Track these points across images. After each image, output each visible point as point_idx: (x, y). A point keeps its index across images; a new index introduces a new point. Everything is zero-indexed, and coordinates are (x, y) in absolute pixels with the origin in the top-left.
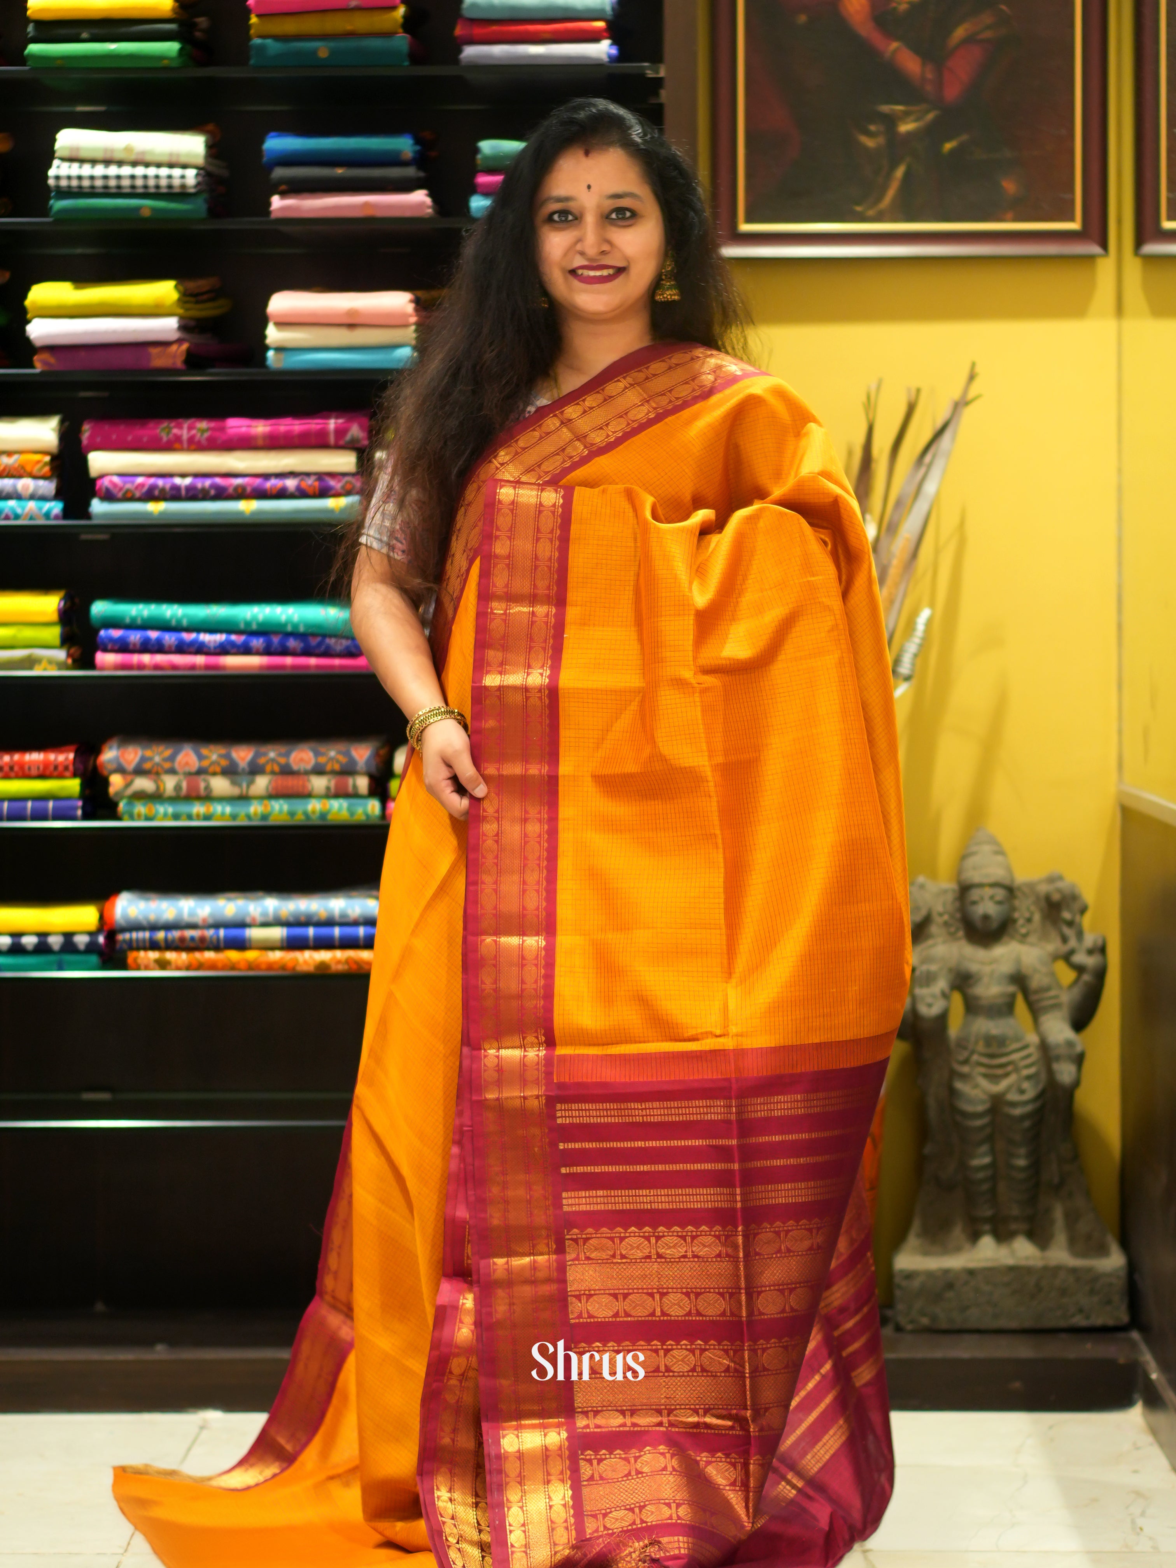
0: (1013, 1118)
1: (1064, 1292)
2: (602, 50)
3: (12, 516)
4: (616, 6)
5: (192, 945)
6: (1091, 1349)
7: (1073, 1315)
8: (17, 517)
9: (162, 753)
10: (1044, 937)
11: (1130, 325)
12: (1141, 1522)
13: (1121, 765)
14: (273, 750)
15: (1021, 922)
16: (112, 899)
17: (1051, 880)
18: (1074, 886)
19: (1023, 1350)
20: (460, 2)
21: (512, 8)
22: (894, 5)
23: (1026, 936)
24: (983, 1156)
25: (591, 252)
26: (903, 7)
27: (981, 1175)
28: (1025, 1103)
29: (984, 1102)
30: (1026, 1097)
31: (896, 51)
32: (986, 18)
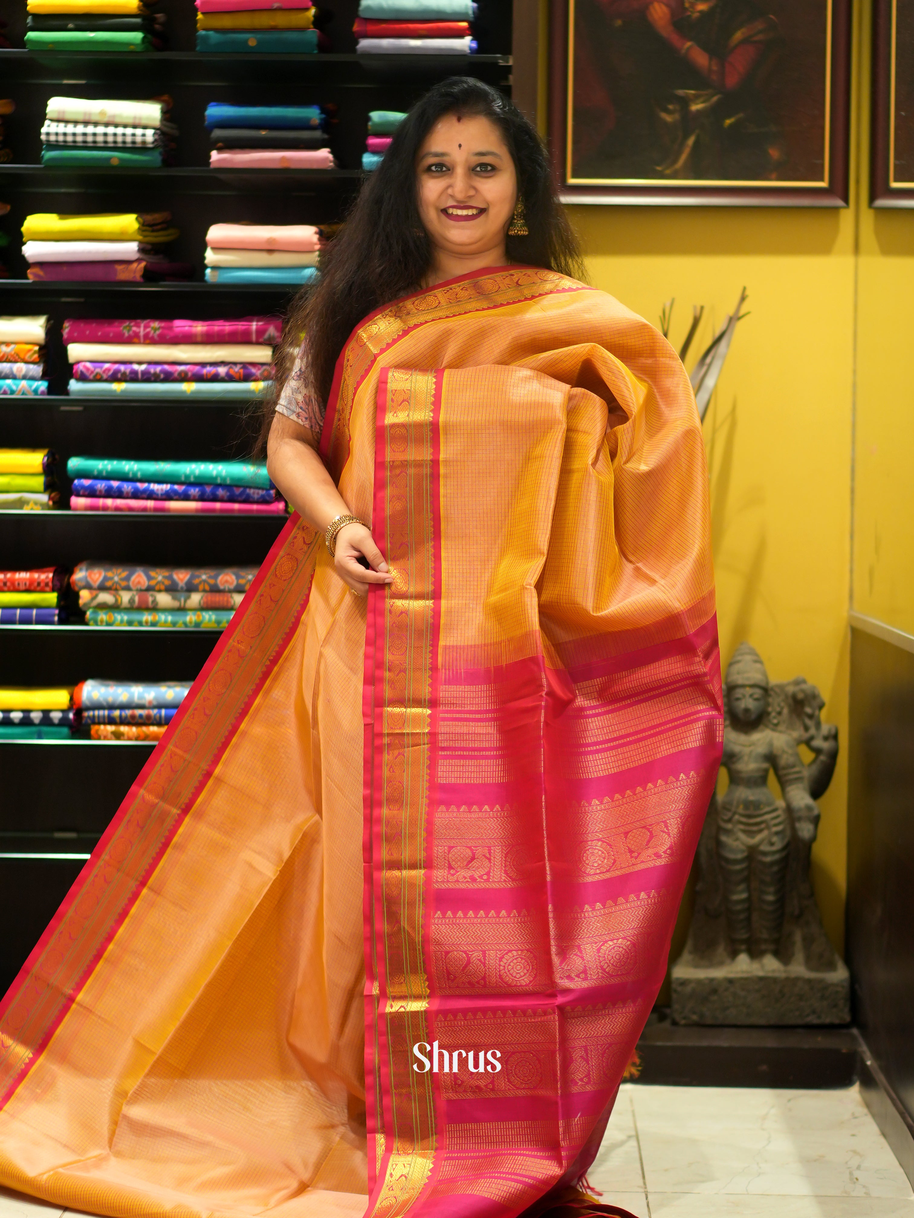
0: (763, 863)
1: (801, 997)
2: (465, 43)
3: (9, 392)
4: (476, 11)
5: (140, 721)
6: (821, 1041)
7: (808, 1015)
8: (13, 392)
9: (120, 574)
10: (791, 726)
11: (864, 260)
12: (857, 1174)
13: (851, 597)
14: (206, 574)
15: (773, 714)
16: (80, 685)
17: (798, 682)
18: (814, 687)
19: (770, 1041)
20: (358, 4)
21: (398, 11)
22: (689, 13)
23: (776, 725)
24: (741, 892)
25: (460, 196)
26: (696, 15)
27: (739, 907)
28: (774, 853)
29: (743, 851)
30: (774, 848)
31: (689, 49)
32: (759, 25)
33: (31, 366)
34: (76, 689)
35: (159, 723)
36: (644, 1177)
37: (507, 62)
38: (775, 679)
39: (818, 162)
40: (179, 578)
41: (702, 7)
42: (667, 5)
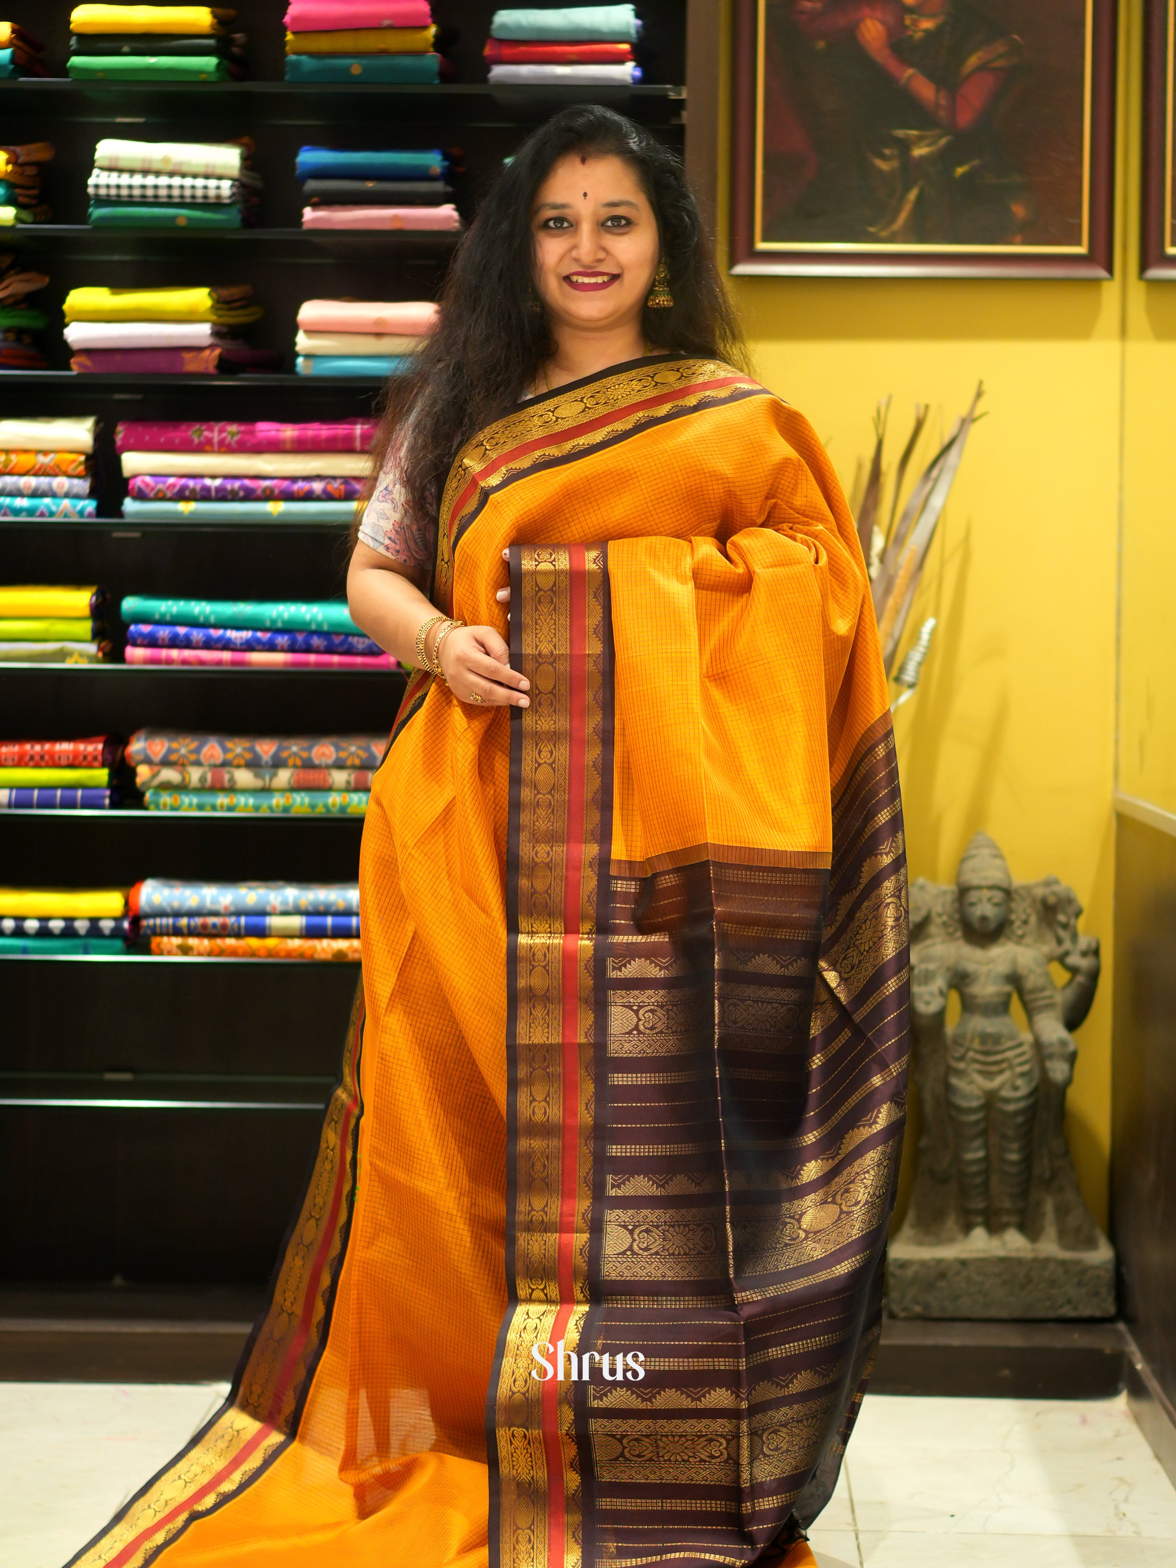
0: (1005, 1113)
1: (1052, 1283)
2: (627, 71)
3: (47, 514)
4: (640, 30)
5: (214, 931)
6: (1078, 1339)
7: (1061, 1306)
8: (52, 514)
9: (188, 745)
10: (1040, 939)
11: (1134, 347)
12: (1123, 1507)
13: (1116, 774)
14: (296, 745)
16: (137, 886)
17: (1048, 883)
18: (1069, 889)
19: (1014, 1339)
20: (490, 22)
21: (541, 30)
22: (910, 33)
23: (1022, 937)
24: (976, 1150)
25: (586, 258)
26: (918, 35)
27: (974, 1169)
28: (1018, 1099)
29: (978, 1098)
30: (1019, 1094)
31: (910, 77)
32: (1000, 47)
33: (76, 481)
34: (133, 891)
35: (238, 935)
36: (853, 1511)
37: (680, 94)
39: (1073, 221)
40: (263, 750)
41: (927, 24)
42: (883, 23)
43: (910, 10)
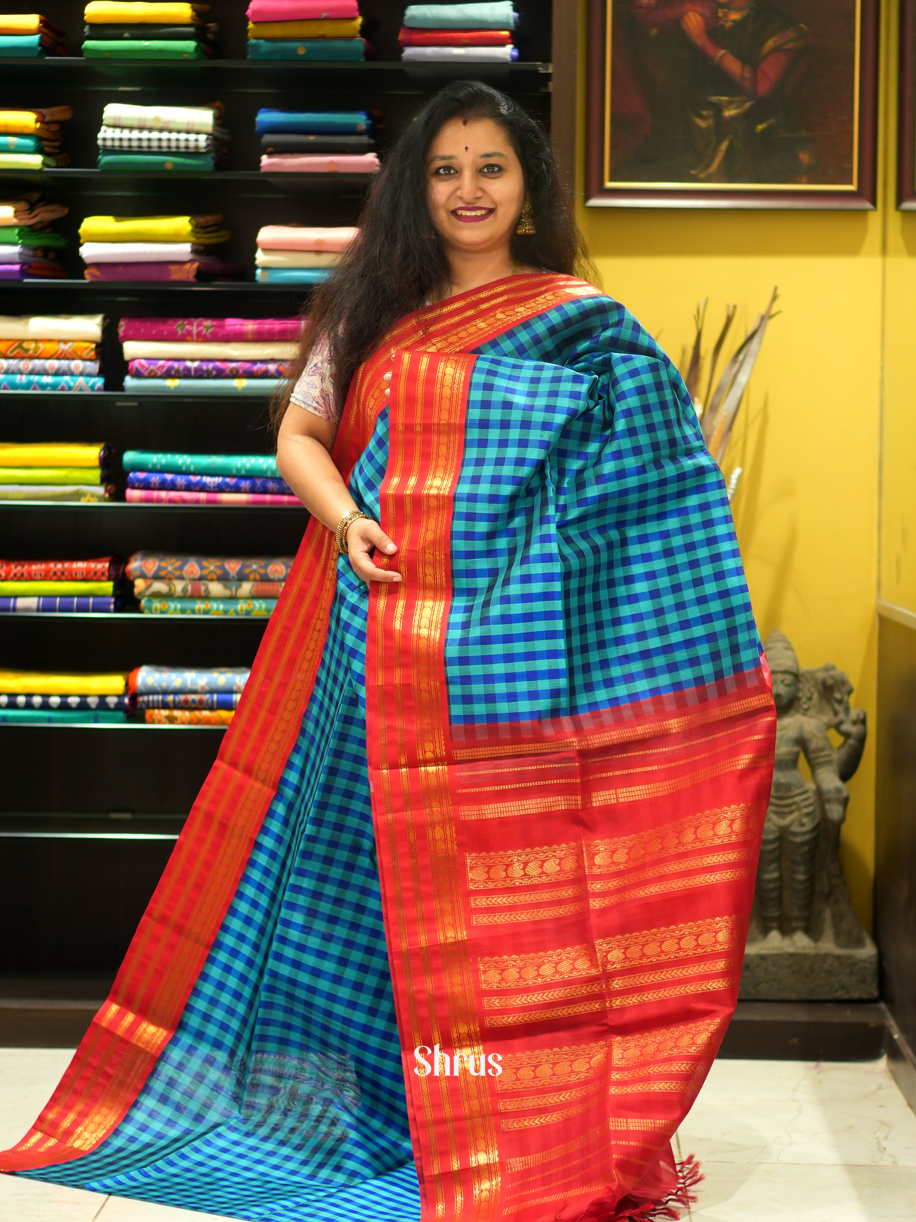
0: (794, 844)
1: (830, 973)
2: (507, 52)
3: (67, 388)
4: (517, 20)
5: (193, 706)
6: (850, 1015)
7: (837, 991)
8: (70, 388)
9: (174, 564)
10: (821, 711)
11: (892, 261)
12: (884, 1144)
13: (879, 585)
14: (255, 563)
15: (804, 700)
16: (135, 671)
17: (827, 669)
18: (843, 674)
19: (800, 1015)
20: (403, 14)
21: (441, 20)
22: (722, 23)
23: (807, 710)
24: (772, 872)
25: (468, 197)
26: (729, 24)
27: (771, 886)
28: (804, 833)
29: (774, 832)
30: (805, 829)
31: (722, 57)
32: (790, 34)
33: (88, 363)
34: (131, 675)
35: (211, 708)
36: (679, 1147)
37: (547, 70)
38: (805, 666)
39: (846, 166)
40: (230, 568)
41: (735, 16)
42: (702, 15)
43: (722, 6)
